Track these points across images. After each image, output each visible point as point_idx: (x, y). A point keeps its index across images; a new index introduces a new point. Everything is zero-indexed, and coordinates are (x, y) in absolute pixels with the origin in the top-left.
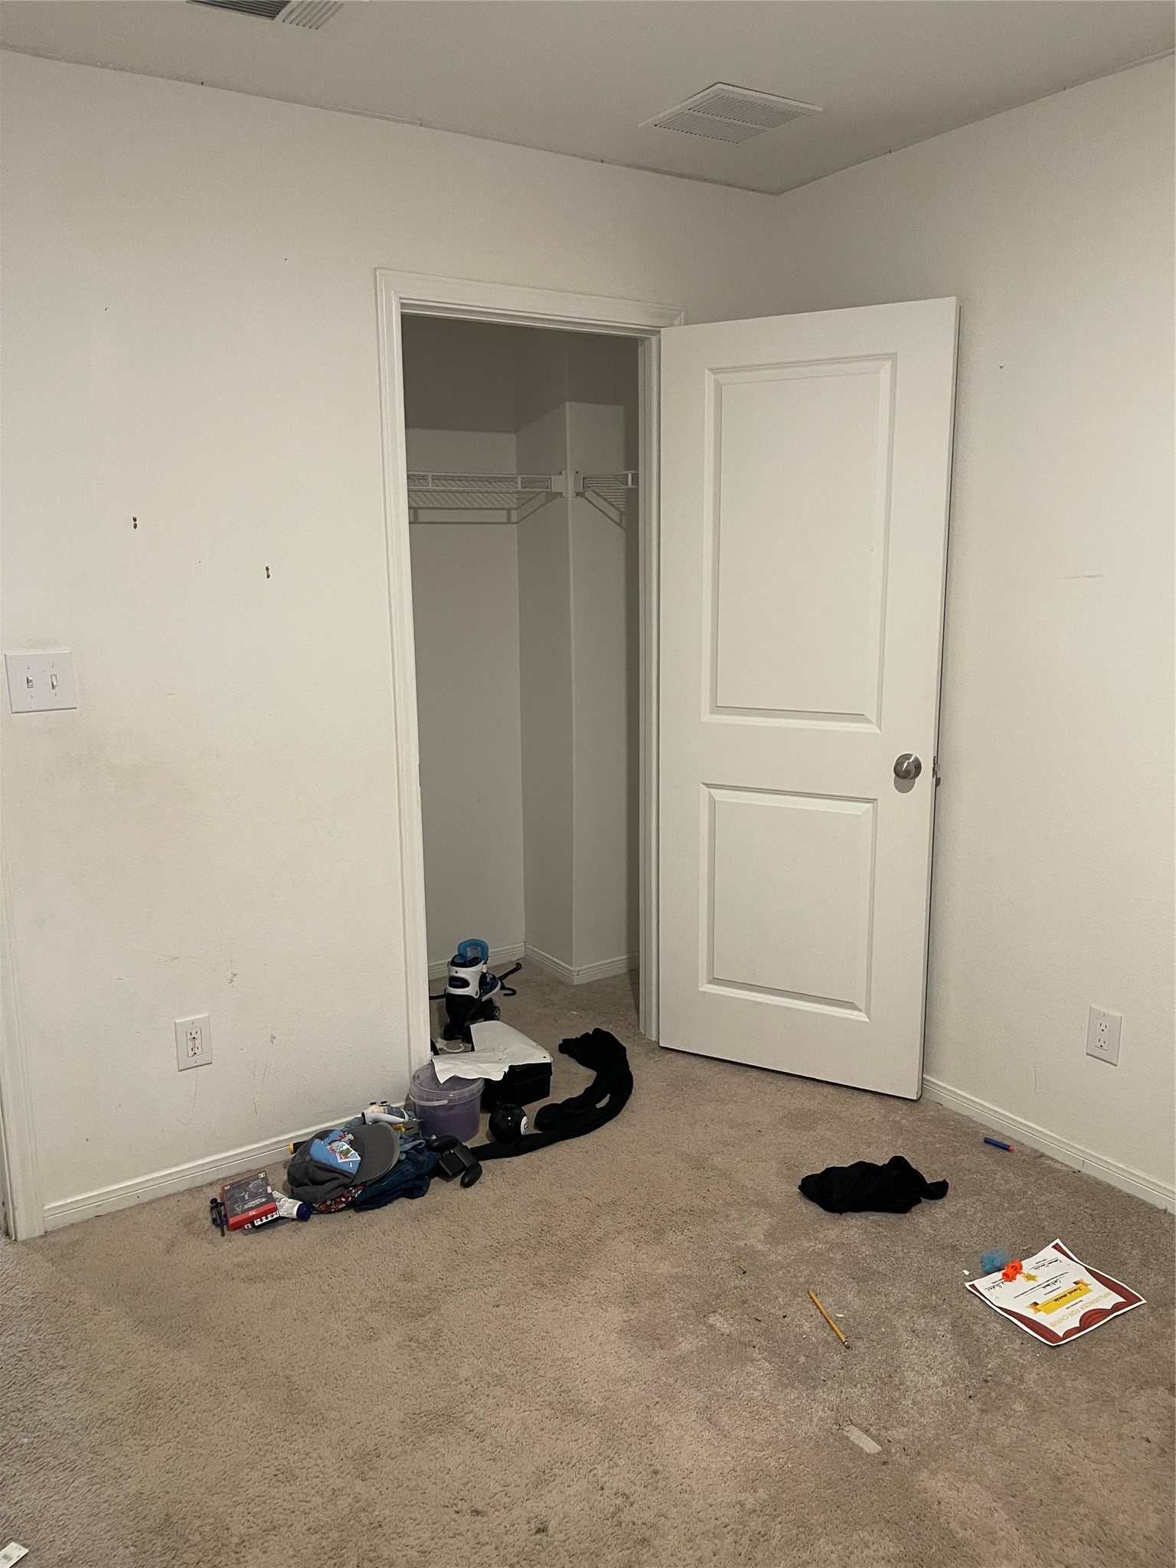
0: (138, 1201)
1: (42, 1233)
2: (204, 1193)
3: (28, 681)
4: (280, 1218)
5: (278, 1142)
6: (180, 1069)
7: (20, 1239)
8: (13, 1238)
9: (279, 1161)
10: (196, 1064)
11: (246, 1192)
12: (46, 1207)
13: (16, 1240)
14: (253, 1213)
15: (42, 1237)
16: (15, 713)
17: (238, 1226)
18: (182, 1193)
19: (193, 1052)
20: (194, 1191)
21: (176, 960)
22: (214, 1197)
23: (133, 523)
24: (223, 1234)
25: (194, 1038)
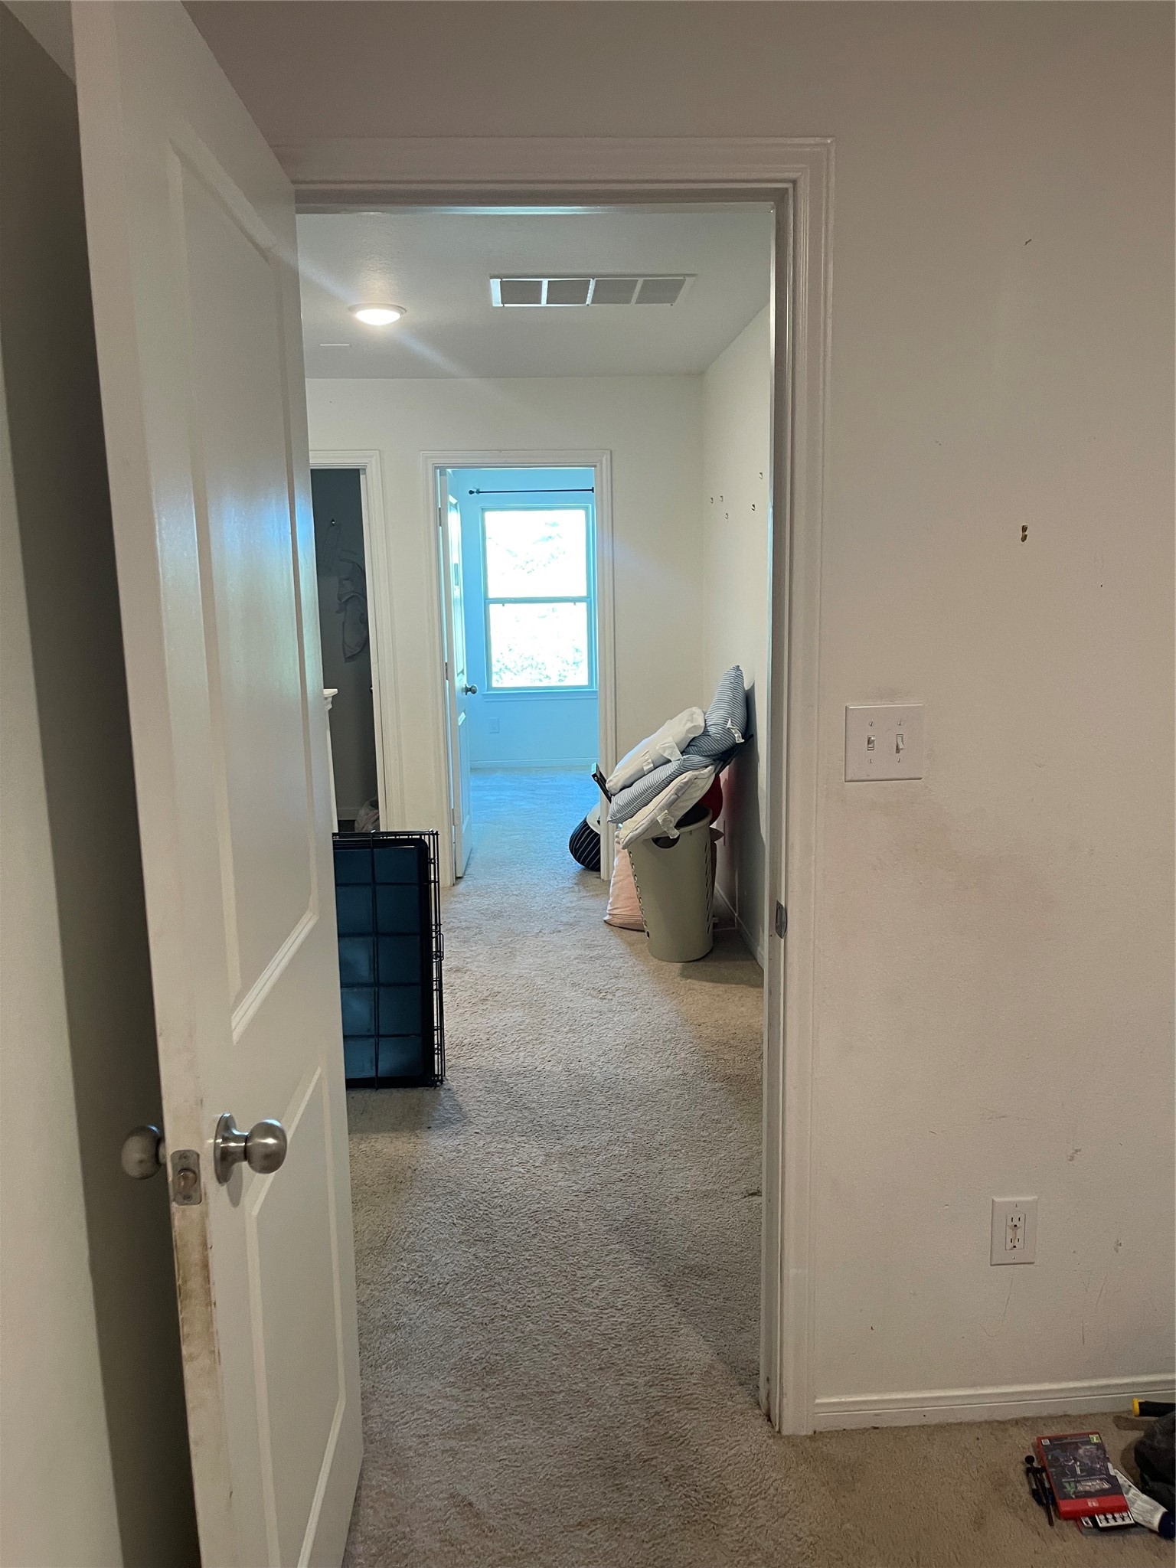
0: (924, 1421)
1: (810, 1433)
2: (1011, 1436)
3: (869, 742)
4: (1136, 1525)
5: (1108, 1386)
6: (993, 1263)
7: (785, 1432)
8: (777, 1429)
9: (1107, 1410)
10: (1014, 1261)
11: (1076, 1460)
12: (817, 1401)
13: (779, 1432)
14: (1092, 1503)
15: (810, 1438)
16: (848, 781)
17: (1074, 1517)
18: (980, 1424)
19: (1012, 1245)
20: (999, 1427)
21: (1003, 1119)
22: (1029, 1454)
23: (1020, 534)
24: (1051, 1523)
25: (1016, 1226)
